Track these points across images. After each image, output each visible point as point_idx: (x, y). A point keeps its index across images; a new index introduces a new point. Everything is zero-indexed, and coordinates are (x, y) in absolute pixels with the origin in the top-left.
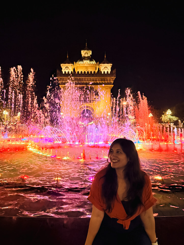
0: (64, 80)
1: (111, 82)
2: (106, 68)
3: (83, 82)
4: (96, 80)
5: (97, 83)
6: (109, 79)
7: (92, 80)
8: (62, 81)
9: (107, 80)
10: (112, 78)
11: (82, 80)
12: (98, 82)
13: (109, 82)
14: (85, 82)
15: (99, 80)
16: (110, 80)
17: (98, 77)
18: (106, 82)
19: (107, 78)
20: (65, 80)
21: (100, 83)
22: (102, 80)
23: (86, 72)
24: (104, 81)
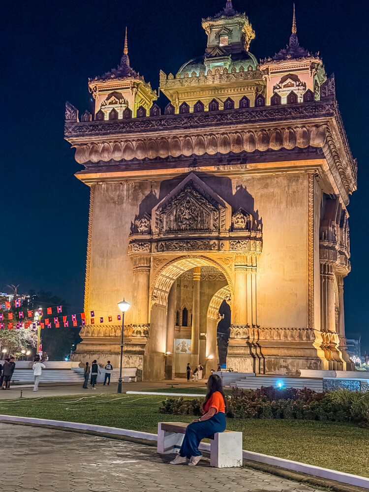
0: (96, 152)
1: (312, 143)
2: (289, 80)
3: (177, 154)
4: (239, 142)
5: (244, 151)
6: (300, 130)
7: (219, 142)
8: (87, 154)
9: (292, 137)
10: (317, 126)
11: (176, 146)
12: (248, 148)
13: (302, 146)
14: (187, 153)
15: (252, 141)
16: (306, 136)
17: (246, 122)
18: (288, 145)
19: (289, 128)
20: (100, 150)
21: (257, 151)
22: (265, 140)
23: (206, 102)
24: (279, 139)
